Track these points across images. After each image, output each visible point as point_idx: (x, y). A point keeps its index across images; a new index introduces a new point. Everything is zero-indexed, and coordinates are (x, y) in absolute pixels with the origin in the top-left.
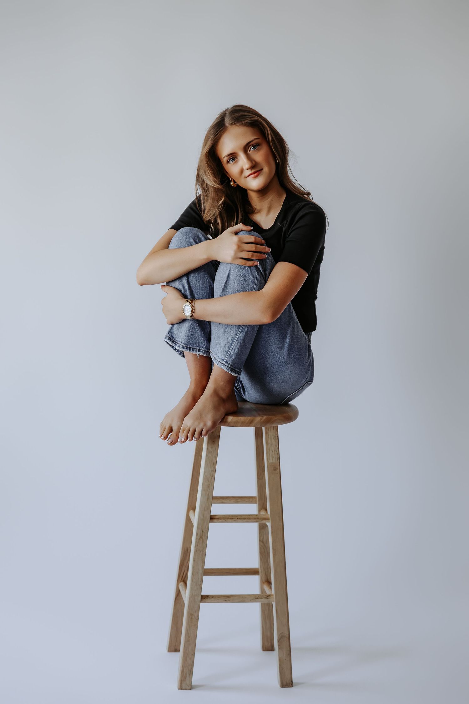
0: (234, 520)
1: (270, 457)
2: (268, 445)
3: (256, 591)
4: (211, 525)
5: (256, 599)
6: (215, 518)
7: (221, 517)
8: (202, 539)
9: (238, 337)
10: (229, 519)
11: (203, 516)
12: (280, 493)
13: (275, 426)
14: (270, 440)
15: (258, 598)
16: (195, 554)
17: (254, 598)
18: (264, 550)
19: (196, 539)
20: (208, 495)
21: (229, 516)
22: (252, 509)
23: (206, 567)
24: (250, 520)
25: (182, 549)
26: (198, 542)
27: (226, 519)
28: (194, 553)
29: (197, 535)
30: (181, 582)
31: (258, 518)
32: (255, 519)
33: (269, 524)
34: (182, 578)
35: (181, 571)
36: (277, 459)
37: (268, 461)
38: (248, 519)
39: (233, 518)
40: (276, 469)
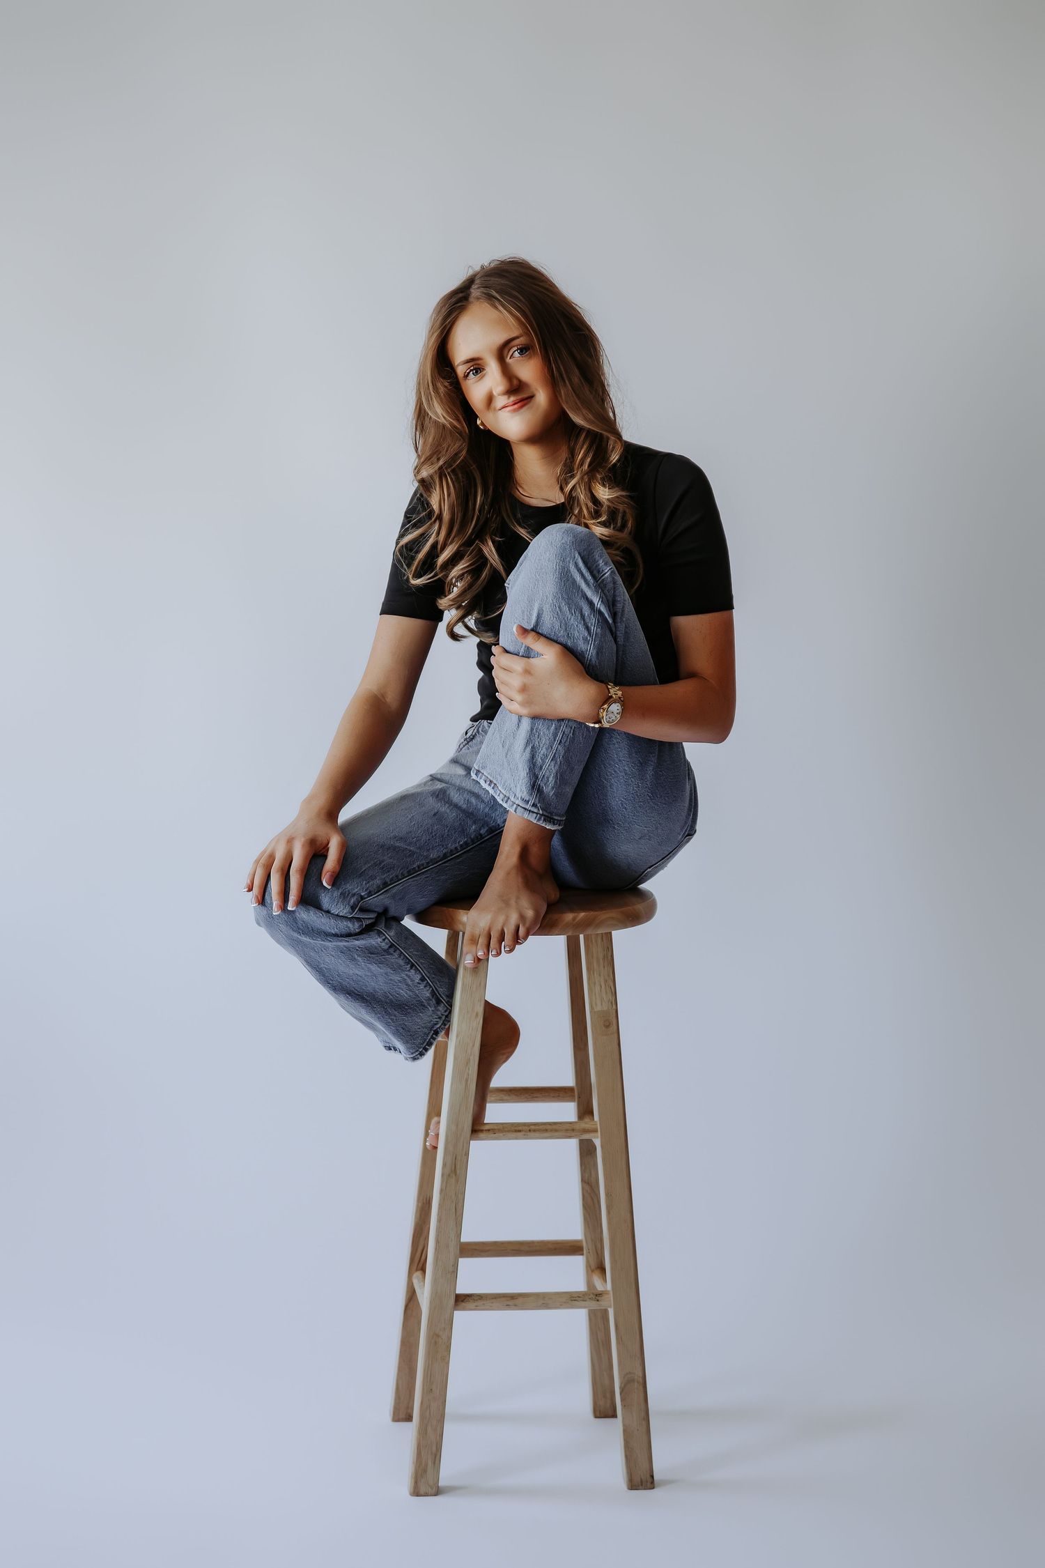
0: (523, 1133)
1: (596, 999)
2: (591, 973)
3: (579, 1285)
5: (572, 1300)
7: (499, 1128)
8: (458, 1175)
10: (512, 1131)
11: (458, 1125)
12: (619, 1075)
13: (605, 933)
14: (595, 964)
15: (577, 1298)
16: (441, 1206)
17: (571, 1300)
18: (592, 1199)
19: (443, 1174)
20: (467, 1080)
24: (556, 1134)
25: (418, 1201)
26: (447, 1183)
27: (506, 1131)
29: (444, 1165)
30: (417, 1270)
31: (573, 1130)
32: (567, 1130)
33: (597, 1142)
34: (417, 1263)
35: (417, 1250)
36: (612, 1003)
37: (592, 1009)
38: (552, 1130)
39: (520, 1128)
40: (610, 1022)
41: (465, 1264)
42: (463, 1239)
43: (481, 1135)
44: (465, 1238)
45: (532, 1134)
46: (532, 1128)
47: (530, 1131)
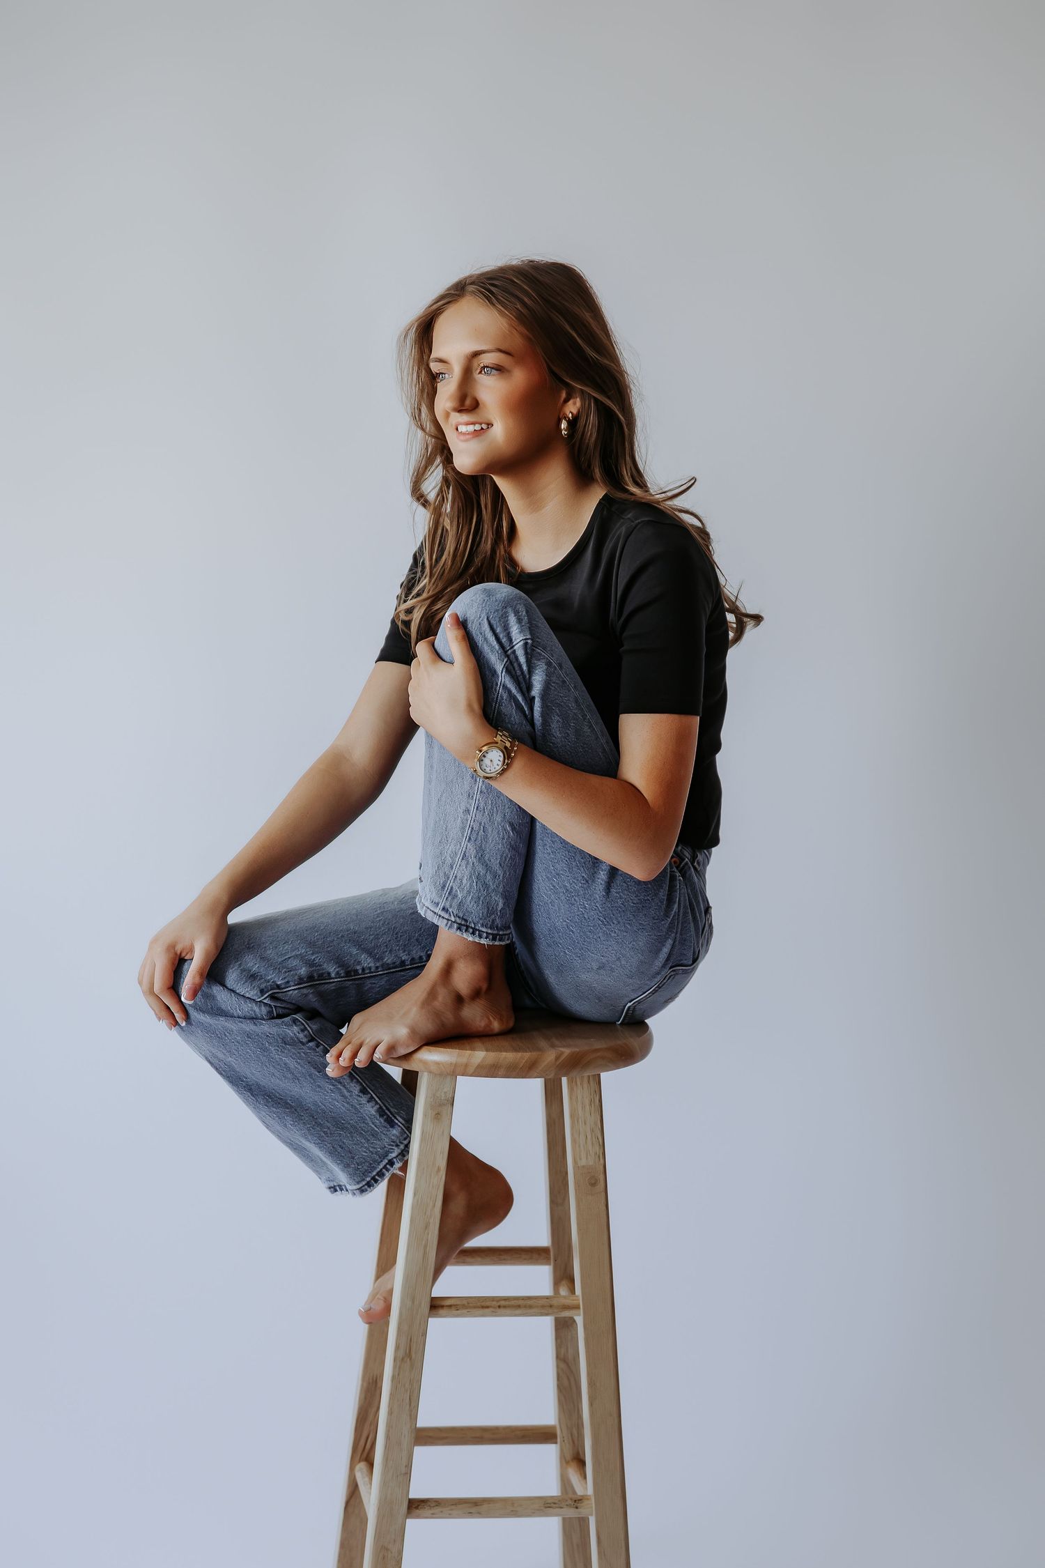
0: (491, 1309)
1: (580, 1150)
2: (575, 1119)
4: (433, 1322)
6: (442, 1306)
7: (459, 1302)
8: (410, 1359)
11: (414, 1296)
12: (607, 1244)
13: (594, 1076)
14: (580, 1110)
18: (568, 1380)
19: (395, 1359)
20: (426, 1246)
21: (479, 1299)
24: (530, 1311)
25: (363, 1380)
26: (400, 1368)
28: (391, 1394)
29: (397, 1347)
30: (360, 1462)
31: (551, 1306)
32: (543, 1307)
33: (579, 1322)
34: (363, 1453)
35: (361, 1436)
36: (599, 1157)
37: (575, 1162)
38: (525, 1307)
39: (488, 1304)
40: (596, 1181)
41: (422, 1454)
42: (419, 1424)
43: (441, 1311)
44: (421, 1423)
45: (502, 1311)
46: (502, 1303)
47: (499, 1307)
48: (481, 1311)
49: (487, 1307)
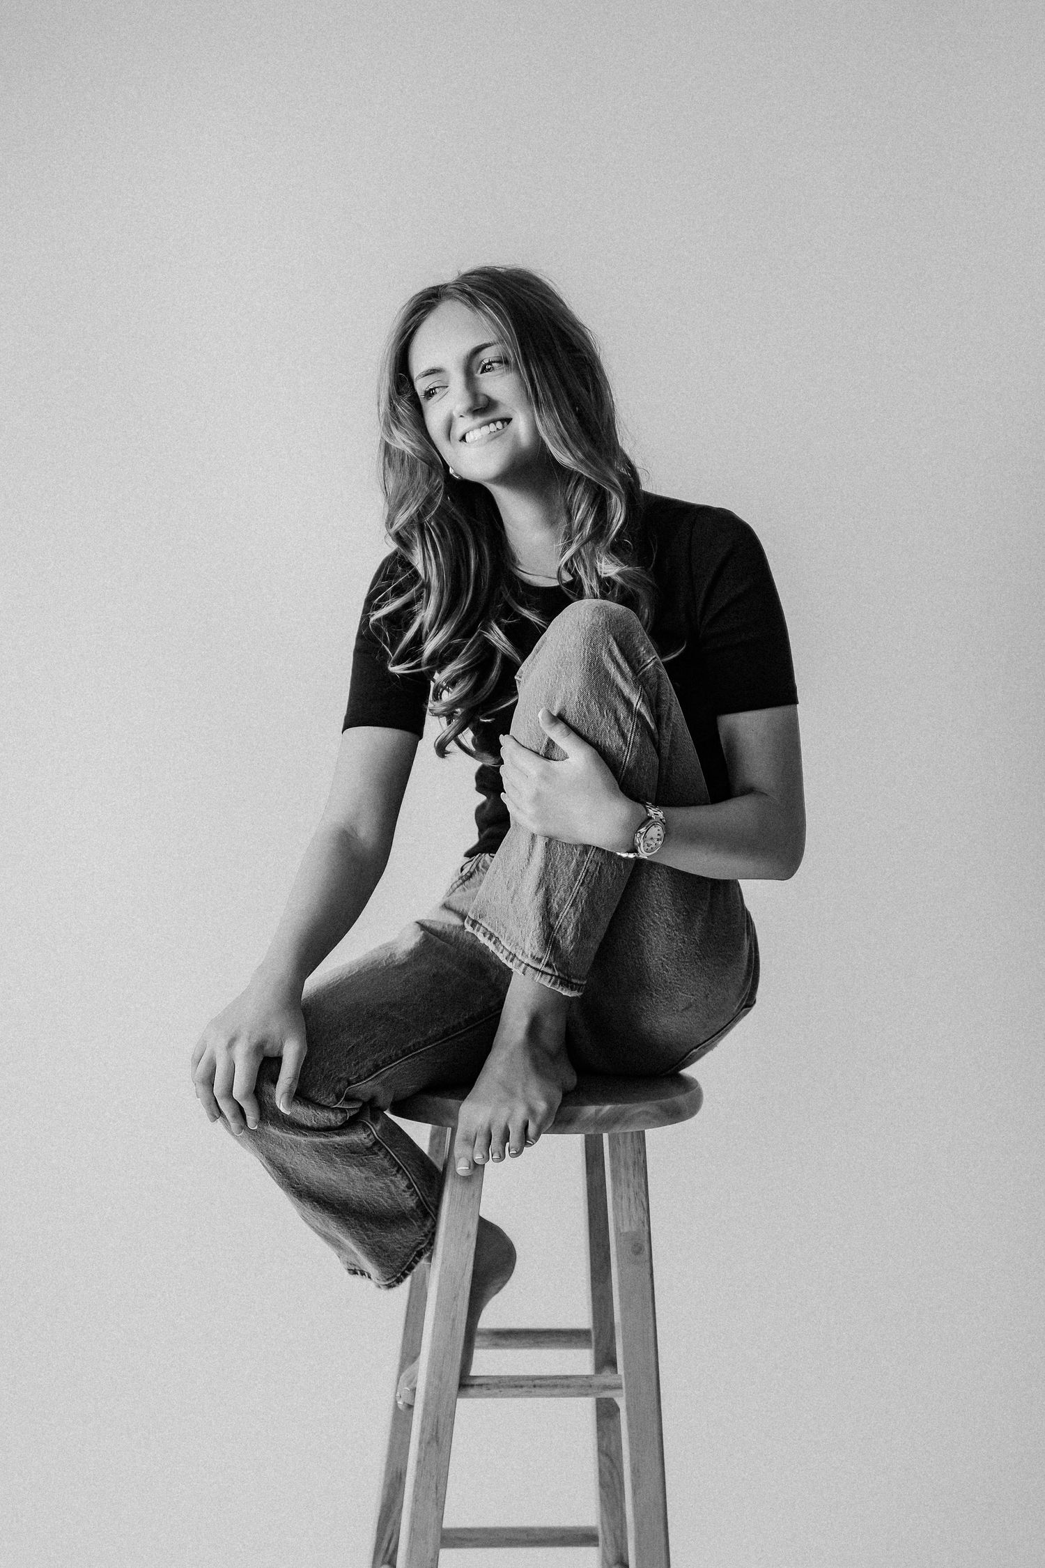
0: (525, 1389)
1: (623, 1217)
4: (461, 1405)
6: (472, 1386)
7: (490, 1382)
9: (576, 898)
10: (512, 1387)
11: (440, 1379)
12: (651, 1309)
13: (637, 1133)
14: (623, 1171)
16: (417, 1483)
18: (613, 1476)
19: (420, 1443)
20: (454, 1320)
21: (512, 1378)
22: (580, 1361)
23: (447, 1524)
24: (568, 1391)
25: (386, 1475)
26: (426, 1448)
27: (502, 1386)
28: (416, 1479)
29: (423, 1431)
30: (382, 1564)
31: (588, 1386)
32: (582, 1386)
33: (621, 1403)
34: (384, 1558)
35: (385, 1534)
36: (643, 1223)
37: (617, 1229)
38: (563, 1386)
39: (522, 1383)
40: (641, 1247)
41: (448, 1557)
43: (472, 1391)
45: (538, 1391)
46: (537, 1382)
47: (535, 1386)
48: (515, 1391)
49: (522, 1387)
